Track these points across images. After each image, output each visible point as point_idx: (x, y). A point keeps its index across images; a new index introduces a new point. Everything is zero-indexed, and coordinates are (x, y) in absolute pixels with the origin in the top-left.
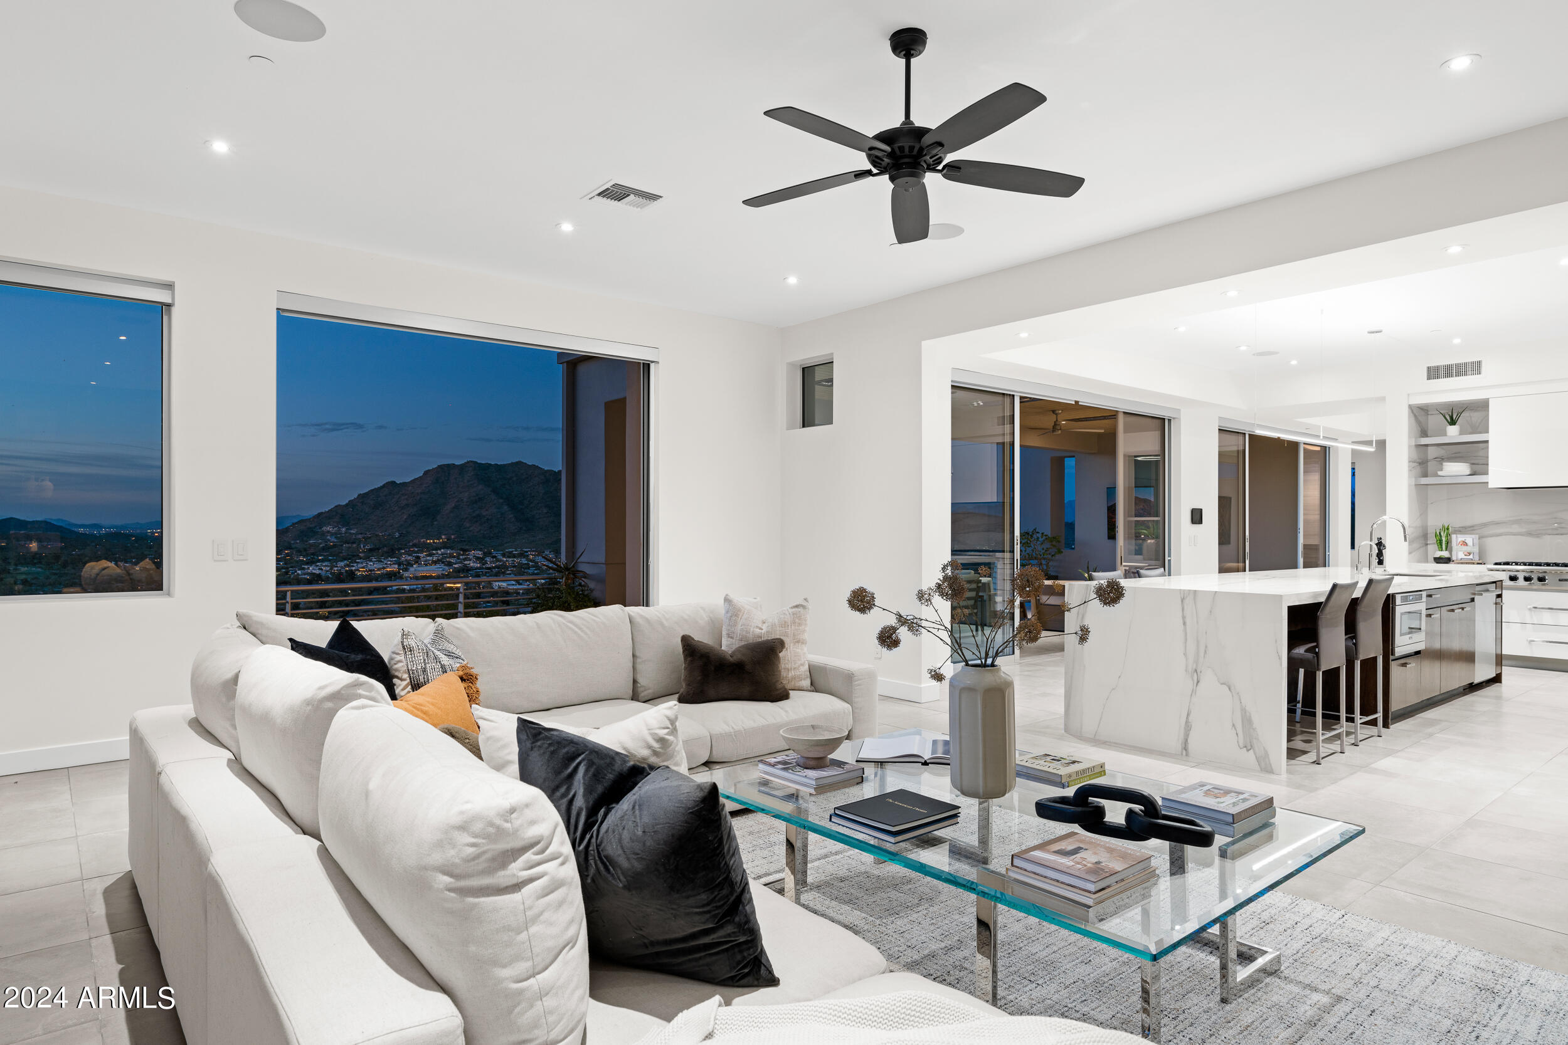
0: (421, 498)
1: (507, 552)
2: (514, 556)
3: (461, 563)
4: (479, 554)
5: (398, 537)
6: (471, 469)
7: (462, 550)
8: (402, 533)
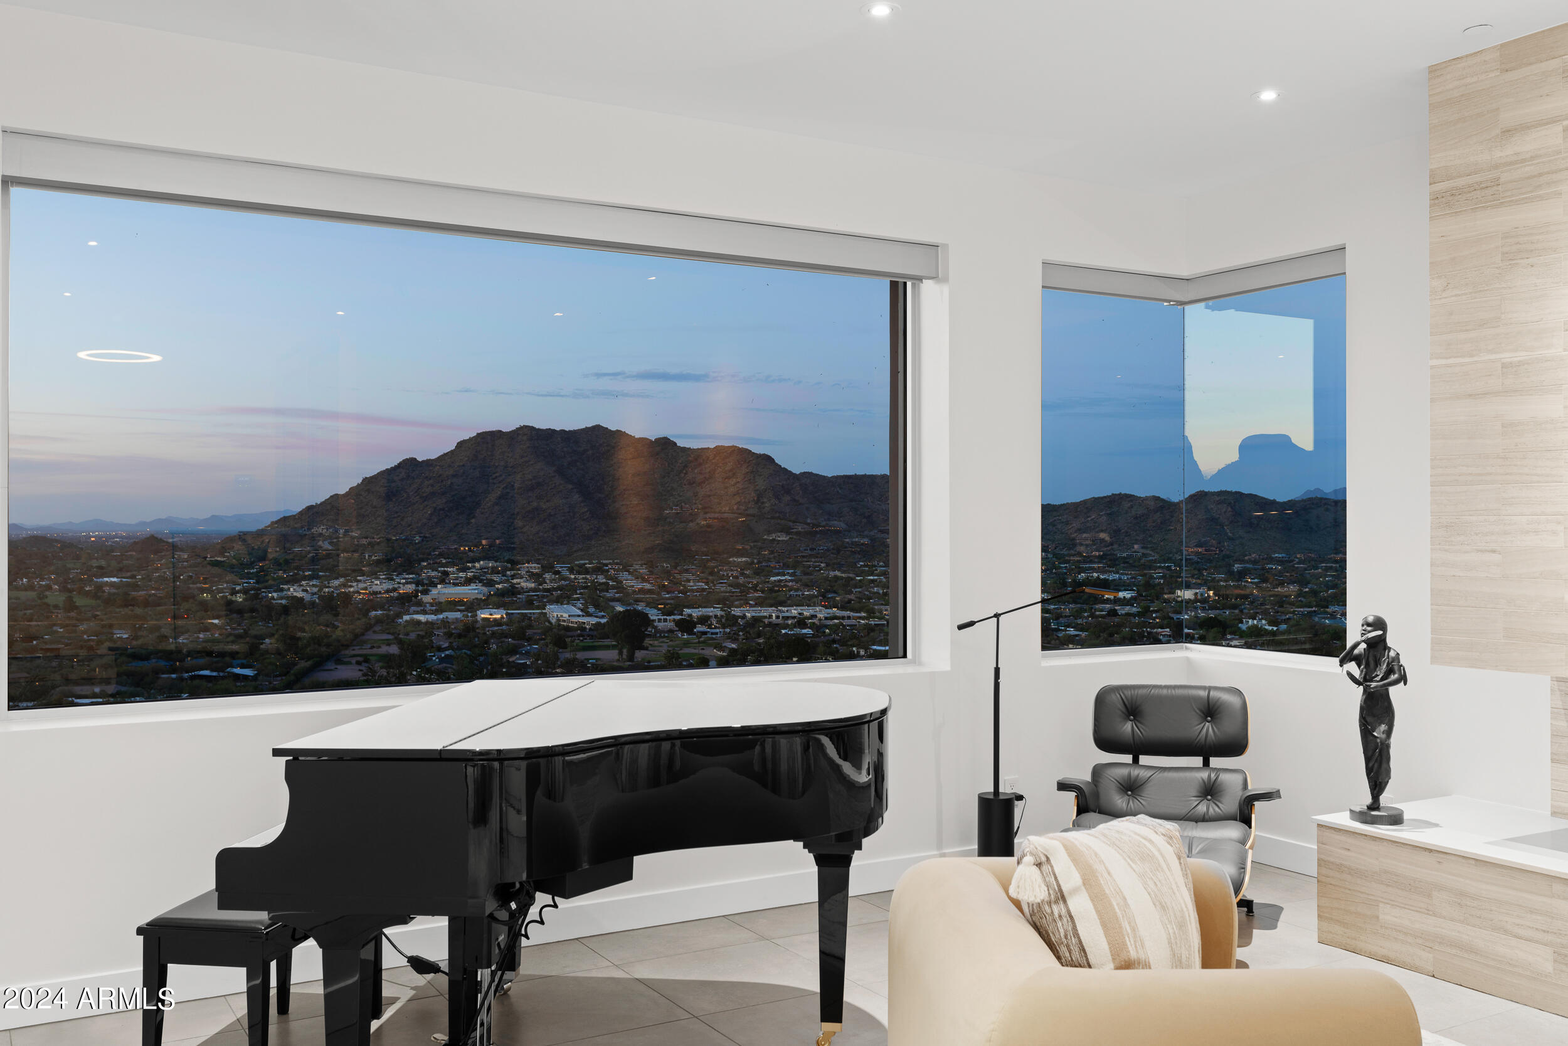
0: (452, 483)
1: (577, 565)
2: (587, 572)
3: (507, 581)
4: (535, 567)
5: (419, 543)
6: (525, 438)
7: (509, 561)
8: (426, 537)
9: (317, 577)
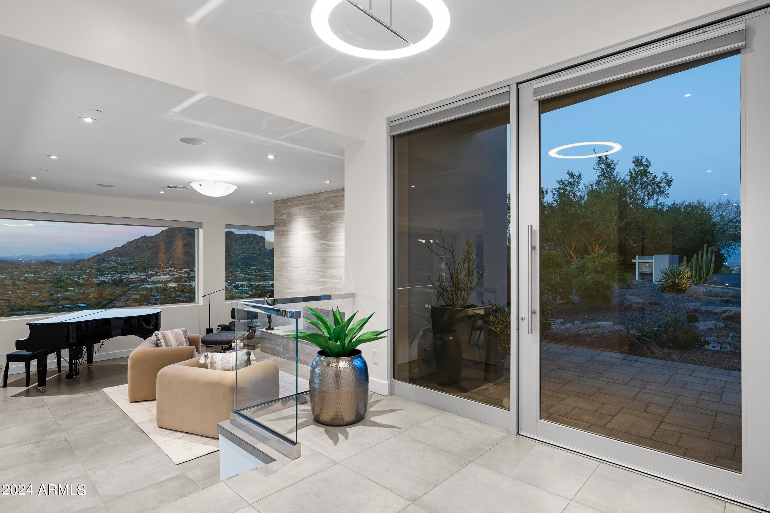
9: (111, 274)
